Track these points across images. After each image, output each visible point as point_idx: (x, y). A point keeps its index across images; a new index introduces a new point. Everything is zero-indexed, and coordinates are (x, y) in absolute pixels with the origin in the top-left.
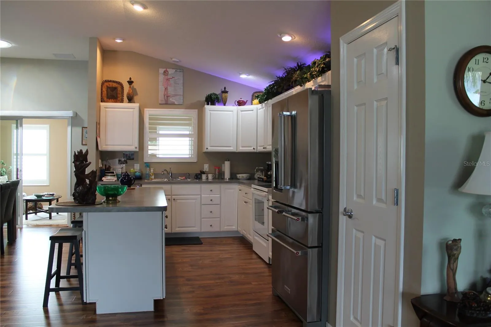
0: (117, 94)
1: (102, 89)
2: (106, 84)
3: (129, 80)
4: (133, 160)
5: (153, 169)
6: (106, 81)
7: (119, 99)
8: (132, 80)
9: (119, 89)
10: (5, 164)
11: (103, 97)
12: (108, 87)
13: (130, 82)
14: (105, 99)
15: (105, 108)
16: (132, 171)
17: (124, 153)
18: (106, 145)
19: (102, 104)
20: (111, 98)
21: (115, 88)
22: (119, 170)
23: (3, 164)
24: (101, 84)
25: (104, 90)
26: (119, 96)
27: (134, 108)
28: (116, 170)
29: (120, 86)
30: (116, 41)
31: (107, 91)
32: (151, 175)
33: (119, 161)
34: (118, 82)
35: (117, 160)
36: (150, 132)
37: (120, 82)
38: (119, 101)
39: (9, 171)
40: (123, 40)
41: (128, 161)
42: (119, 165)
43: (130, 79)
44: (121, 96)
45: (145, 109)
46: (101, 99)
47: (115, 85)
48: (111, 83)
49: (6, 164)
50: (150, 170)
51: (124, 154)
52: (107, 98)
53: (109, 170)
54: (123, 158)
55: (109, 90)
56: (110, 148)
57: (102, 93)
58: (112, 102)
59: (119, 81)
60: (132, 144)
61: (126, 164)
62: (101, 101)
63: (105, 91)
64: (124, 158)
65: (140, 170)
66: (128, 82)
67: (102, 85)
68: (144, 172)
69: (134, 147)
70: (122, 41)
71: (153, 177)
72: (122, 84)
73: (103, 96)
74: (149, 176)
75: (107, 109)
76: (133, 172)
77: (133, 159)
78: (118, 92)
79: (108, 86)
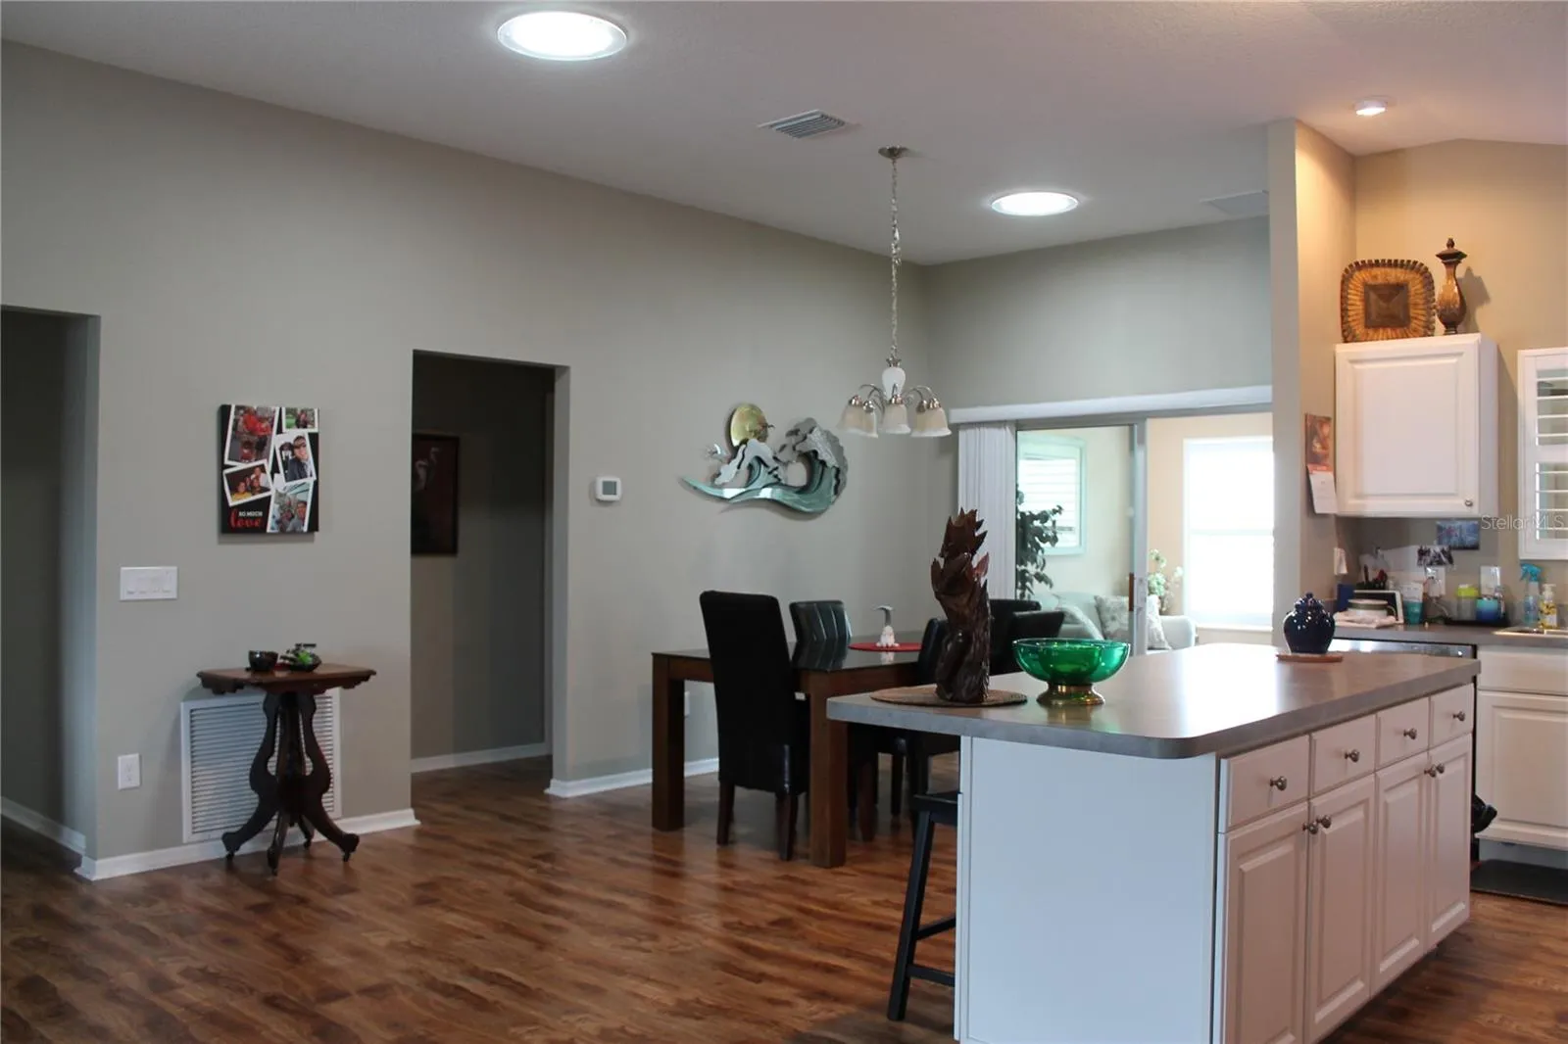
0: (1406, 307)
1: (1344, 298)
2: (1360, 276)
3: (1446, 248)
4: (1476, 552)
5: (1553, 589)
6: (1360, 266)
7: (1414, 324)
8: (1457, 247)
9: (1416, 286)
10: (1163, 561)
11: (1352, 324)
12: (1369, 288)
13: (1452, 258)
14: (1360, 330)
15: (1353, 362)
16: (1463, 594)
17: (1438, 523)
18: (1359, 496)
19: (1344, 350)
20: (1384, 326)
21: (1400, 288)
22: (1416, 589)
23: (1157, 559)
24: (1339, 279)
25: (1355, 299)
26: (1413, 312)
27: (1460, 354)
28: (1402, 588)
29: (1418, 276)
30: (1360, 112)
31: (1366, 301)
32: (1542, 612)
33: (1422, 553)
34: (1409, 261)
35: (1414, 550)
36: (1542, 442)
37: (1415, 263)
38: (1415, 331)
39: (1176, 583)
40: (1386, 104)
41: (1454, 554)
42: (1422, 568)
43: (1451, 244)
44: (1423, 312)
45: (1522, 353)
46: (1343, 331)
47: (1395, 275)
48: (1377, 271)
49: (1165, 561)
50: (1541, 590)
51: (1440, 529)
52: (1367, 326)
53: (1384, 588)
54: (1435, 542)
55: (1373, 296)
56: (1376, 507)
57: (1344, 311)
58: (1388, 339)
59: (1413, 259)
60: (1453, 491)
61: (1450, 566)
62: (1341, 338)
63: (1358, 303)
64: (1440, 543)
65: (1504, 588)
66: (1441, 256)
67: (1343, 282)
68: (1519, 600)
69: (1462, 502)
70: (1383, 110)
71: (1551, 619)
72: (1426, 269)
73: (1350, 319)
74: (1535, 614)
75: (1358, 367)
76: (1471, 598)
77: (1475, 547)
78: (1412, 300)
79: (1371, 282)
